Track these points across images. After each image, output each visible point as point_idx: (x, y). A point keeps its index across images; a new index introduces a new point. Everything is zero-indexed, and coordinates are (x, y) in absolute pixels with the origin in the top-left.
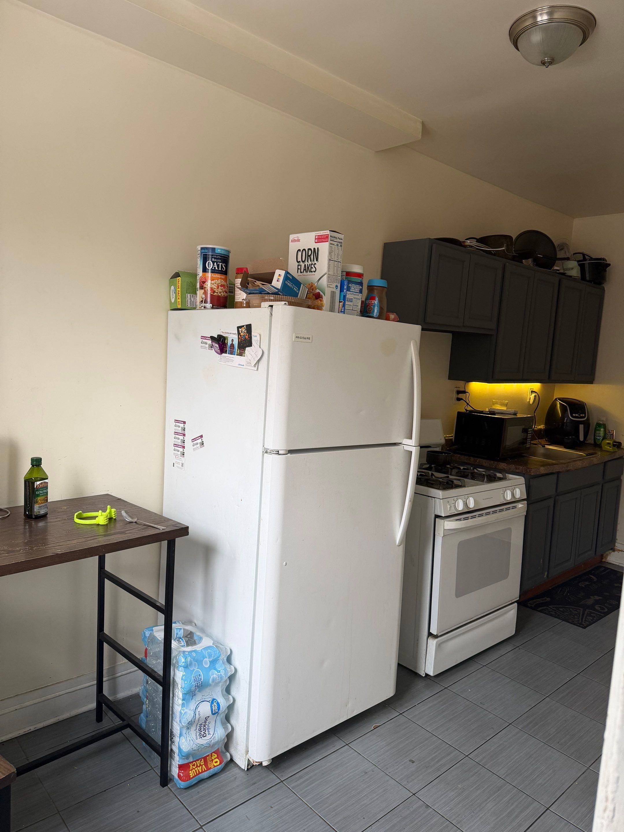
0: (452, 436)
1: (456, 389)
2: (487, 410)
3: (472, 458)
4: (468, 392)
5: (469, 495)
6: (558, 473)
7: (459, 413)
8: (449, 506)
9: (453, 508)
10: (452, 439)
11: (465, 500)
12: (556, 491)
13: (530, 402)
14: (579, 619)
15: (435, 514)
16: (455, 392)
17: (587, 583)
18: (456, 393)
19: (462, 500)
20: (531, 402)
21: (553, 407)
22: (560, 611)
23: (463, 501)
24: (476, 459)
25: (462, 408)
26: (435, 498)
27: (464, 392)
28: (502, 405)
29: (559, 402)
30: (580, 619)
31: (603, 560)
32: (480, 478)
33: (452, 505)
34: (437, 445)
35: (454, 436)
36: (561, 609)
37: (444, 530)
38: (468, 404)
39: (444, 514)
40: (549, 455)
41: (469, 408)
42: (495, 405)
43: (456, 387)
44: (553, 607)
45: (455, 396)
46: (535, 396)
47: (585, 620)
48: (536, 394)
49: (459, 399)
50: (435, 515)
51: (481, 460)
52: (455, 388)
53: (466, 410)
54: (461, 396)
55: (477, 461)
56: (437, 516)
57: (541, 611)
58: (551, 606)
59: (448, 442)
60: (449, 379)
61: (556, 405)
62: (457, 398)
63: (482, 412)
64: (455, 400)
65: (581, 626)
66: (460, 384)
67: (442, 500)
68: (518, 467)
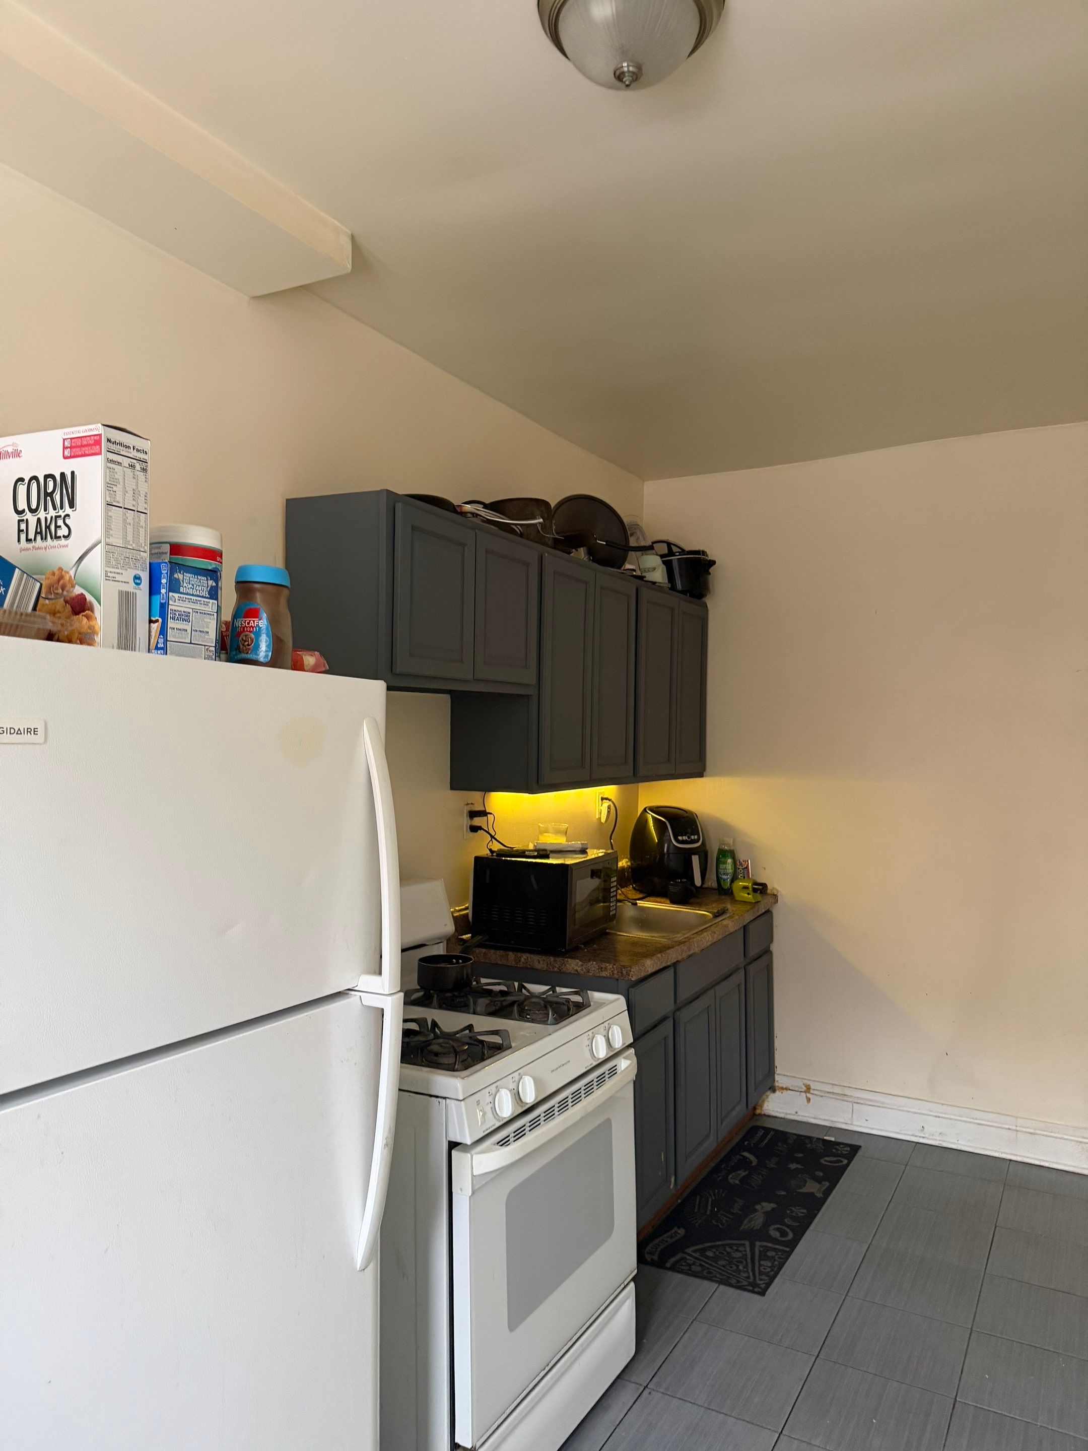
0: (466, 907)
1: (466, 809)
2: (531, 847)
3: (511, 953)
4: (491, 814)
5: (520, 1071)
6: (675, 965)
7: (477, 859)
8: (481, 1114)
9: (489, 1115)
10: (467, 914)
11: (513, 1086)
12: (675, 1002)
13: (600, 818)
14: (747, 1271)
15: (448, 1139)
16: (465, 815)
17: (742, 1173)
18: (467, 815)
19: (508, 1089)
20: (603, 820)
21: (641, 824)
22: (708, 1257)
23: (510, 1091)
24: (519, 954)
25: (482, 847)
26: (445, 1098)
27: (484, 813)
28: (557, 832)
29: (651, 815)
30: (750, 1270)
31: (758, 1112)
32: (537, 1012)
33: (488, 1109)
34: (438, 941)
35: (471, 908)
36: (710, 1254)
37: (473, 1176)
38: (492, 837)
39: (471, 1136)
40: (645, 921)
41: (496, 847)
42: (545, 834)
43: (468, 804)
44: (695, 1251)
45: (466, 822)
46: (609, 807)
47: (761, 1273)
48: (610, 803)
49: (474, 829)
50: (449, 1141)
51: (528, 955)
52: (465, 806)
53: (490, 850)
54: (477, 821)
55: (523, 960)
56: (453, 1145)
57: (673, 1269)
58: (689, 1250)
59: (460, 922)
60: (452, 788)
61: (646, 821)
62: (470, 826)
63: (522, 854)
64: (467, 830)
65: (756, 1290)
66: (475, 796)
67: (462, 1102)
68: (603, 965)
